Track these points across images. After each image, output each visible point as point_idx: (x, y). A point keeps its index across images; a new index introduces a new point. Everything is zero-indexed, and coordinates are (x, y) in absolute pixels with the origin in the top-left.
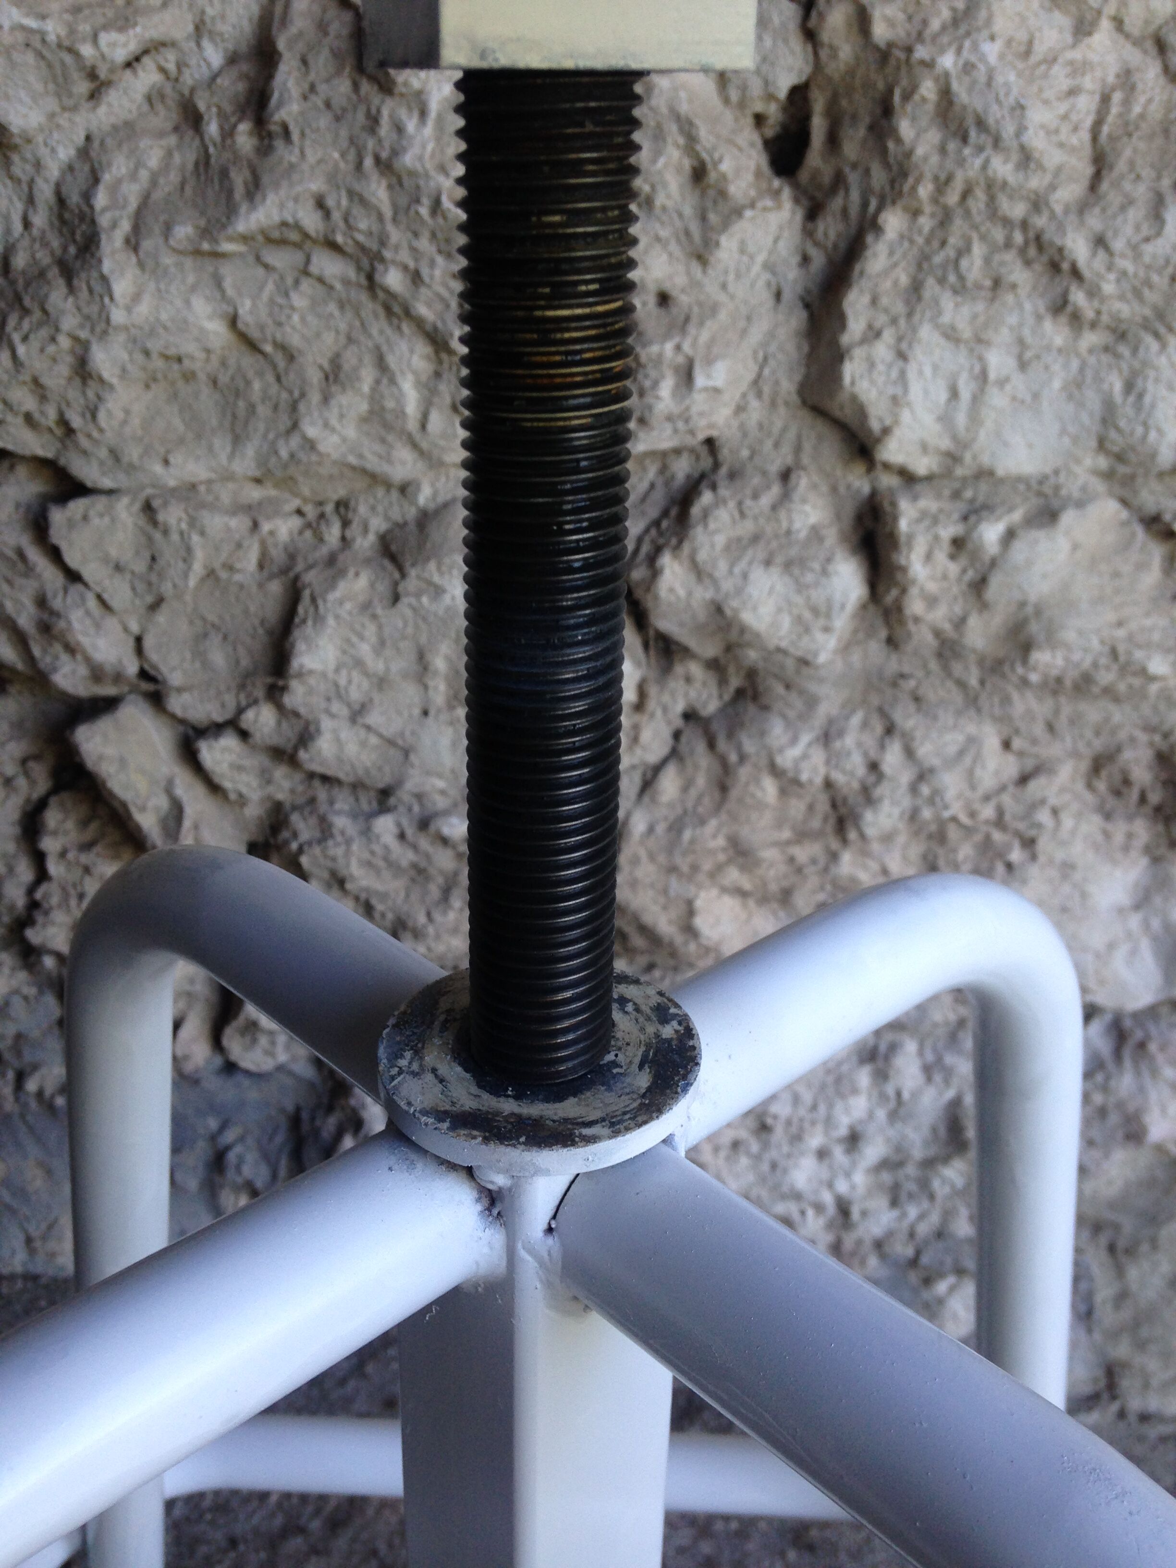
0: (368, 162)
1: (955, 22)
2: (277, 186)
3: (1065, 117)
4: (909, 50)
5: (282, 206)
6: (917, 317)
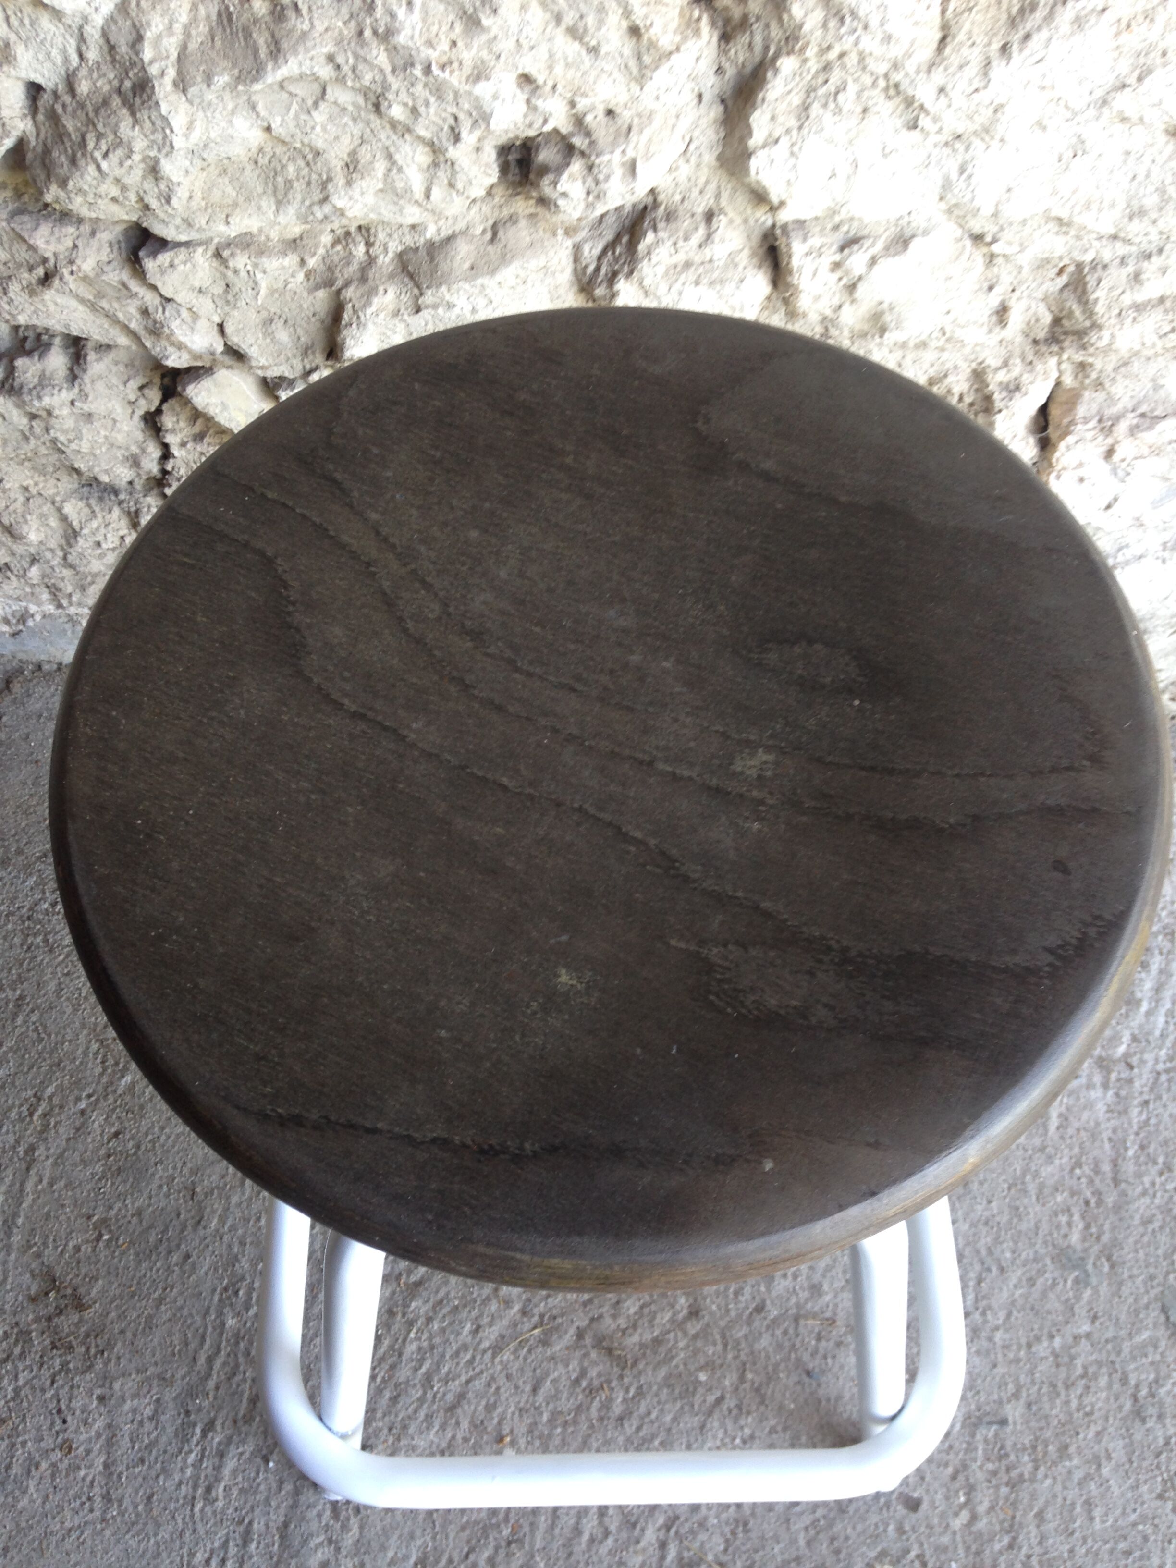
0: (368, 33)
5: (300, 64)
6: (805, 131)
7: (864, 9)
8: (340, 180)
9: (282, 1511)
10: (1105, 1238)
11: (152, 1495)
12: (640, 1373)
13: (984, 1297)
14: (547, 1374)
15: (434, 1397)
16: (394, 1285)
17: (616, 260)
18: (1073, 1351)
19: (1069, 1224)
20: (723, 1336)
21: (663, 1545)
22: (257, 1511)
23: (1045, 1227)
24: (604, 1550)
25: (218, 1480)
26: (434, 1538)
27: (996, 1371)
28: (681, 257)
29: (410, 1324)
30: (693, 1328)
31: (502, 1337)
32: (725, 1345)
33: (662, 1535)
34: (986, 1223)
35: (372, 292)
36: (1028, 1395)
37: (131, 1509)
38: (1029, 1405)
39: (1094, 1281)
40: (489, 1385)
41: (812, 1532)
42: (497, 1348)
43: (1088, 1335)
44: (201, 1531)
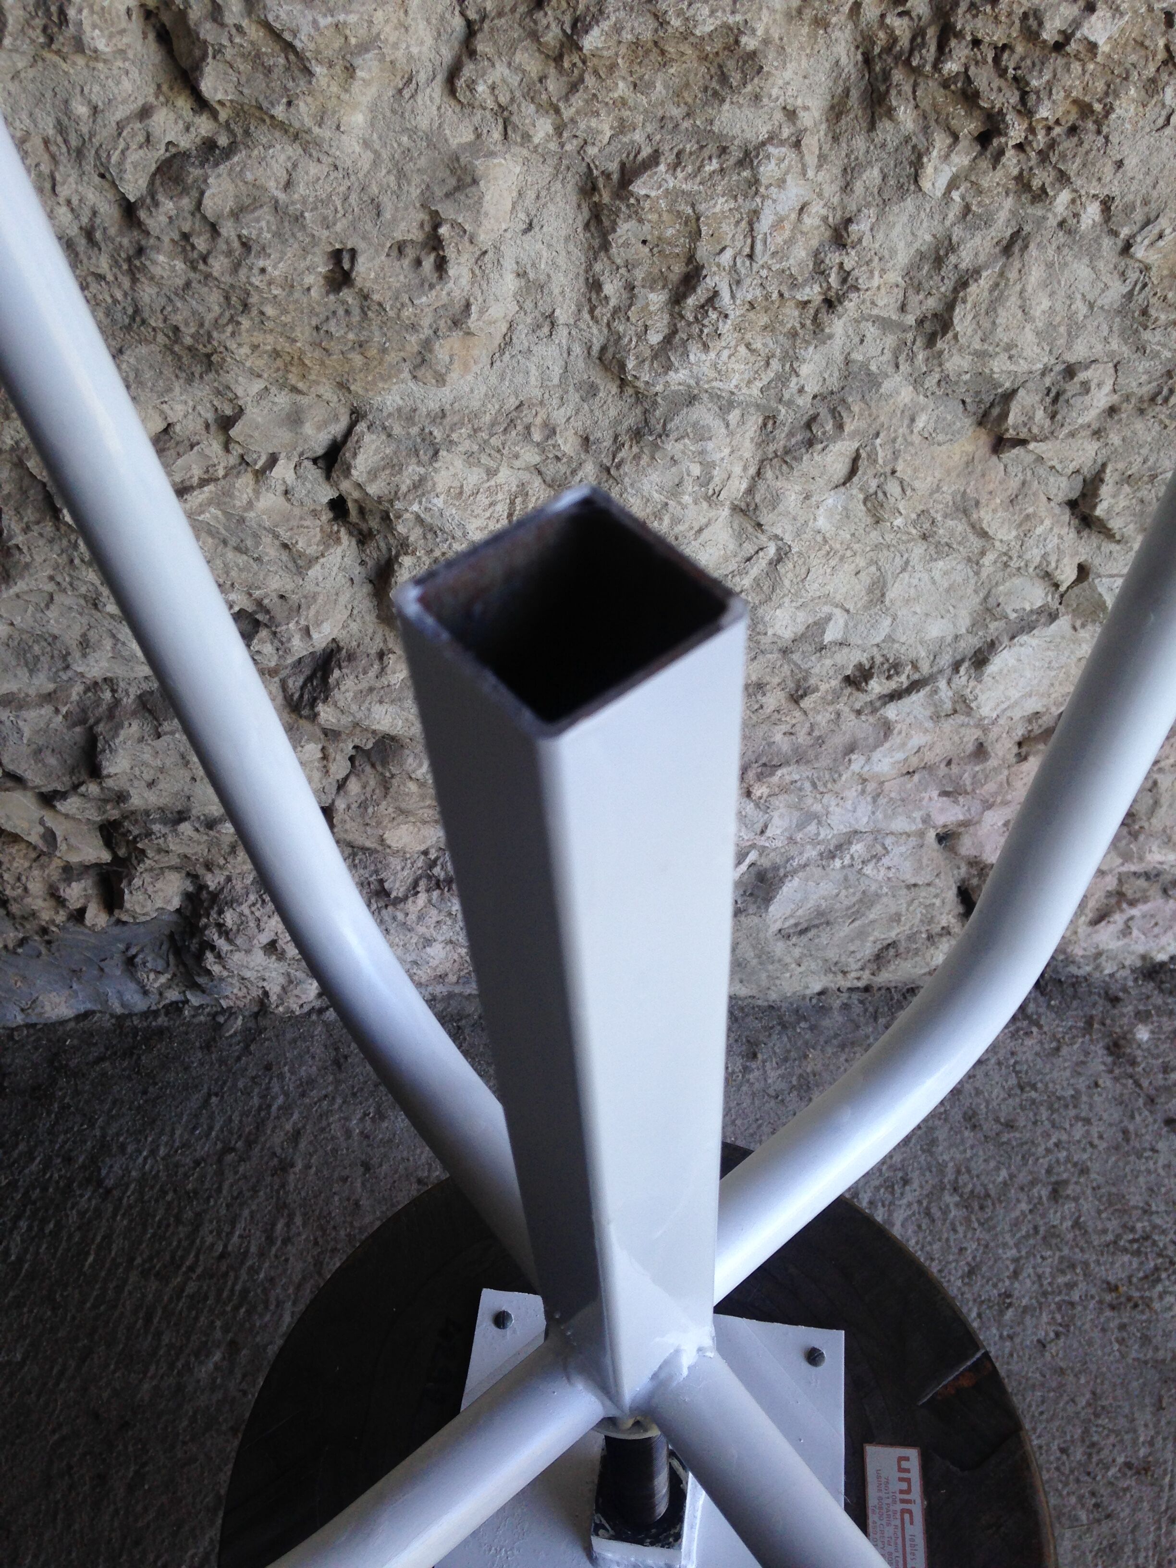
1: (415, 488)
2: (21, 575)
3: (491, 517)
5: (28, 583)
7: (448, 527)
8: (77, 654)
17: (314, 690)
28: (364, 685)
35: (119, 726)
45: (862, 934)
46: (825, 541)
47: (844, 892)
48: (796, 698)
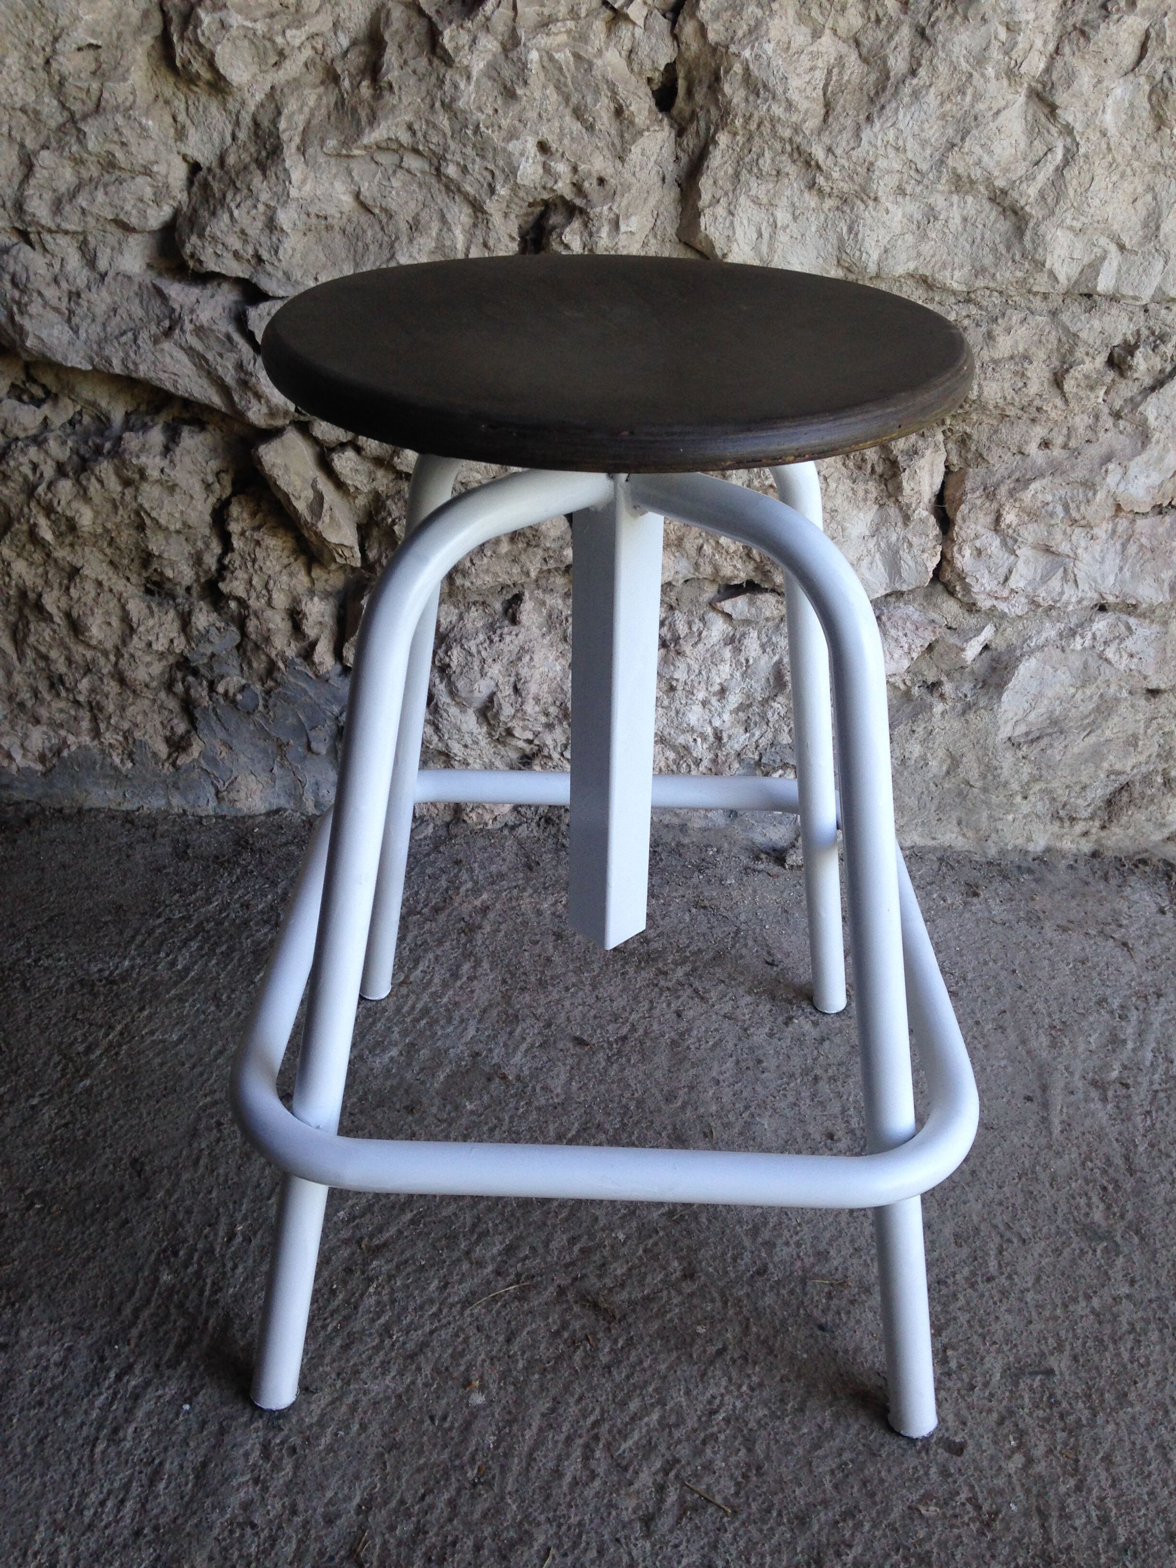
1: (750, 32)
2: (386, 118)
3: (809, 83)
4: (727, 47)
5: (389, 129)
6: (738, 192)
7: (772, 82)
8: (405, 239)
9: (202, 1451)
10: (1130, 1216)
11: (46, 1437)
12: (630, 1326)
13: (1007, 1264)
14: (525, 1325)
15: (393, 1345)
16: (355, 1247)
18: (1115, 1309)
19: (1089, 1205)
20: (723, 1295)
21: (661, 1489)
22: (172, 1452)
23: (1063, 1208)
24: (589, 1493)
25: (128, 1421)
26: (383, 1480)
27: (1031, 1327)
29: (370, 1280)
30: (688, 1287)
31: (473, 1293)
32: (725, 1303)
33: (659, 1478)
34: (1000, 1204)
36: (1072, 1349)
37: (17, 1450)
38: (1075, 1358)
39: (1126, 1250)
40: (457, 1335)
41: (840, 1475)
42: (467, 1303)
43: (1128, 1297)
44: (100, 1471)
45: (1096, 755)
46: (1109, 149)
47: (1079, 696)
48: (1058, 381)
